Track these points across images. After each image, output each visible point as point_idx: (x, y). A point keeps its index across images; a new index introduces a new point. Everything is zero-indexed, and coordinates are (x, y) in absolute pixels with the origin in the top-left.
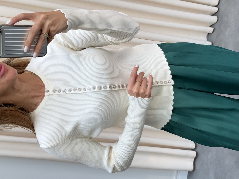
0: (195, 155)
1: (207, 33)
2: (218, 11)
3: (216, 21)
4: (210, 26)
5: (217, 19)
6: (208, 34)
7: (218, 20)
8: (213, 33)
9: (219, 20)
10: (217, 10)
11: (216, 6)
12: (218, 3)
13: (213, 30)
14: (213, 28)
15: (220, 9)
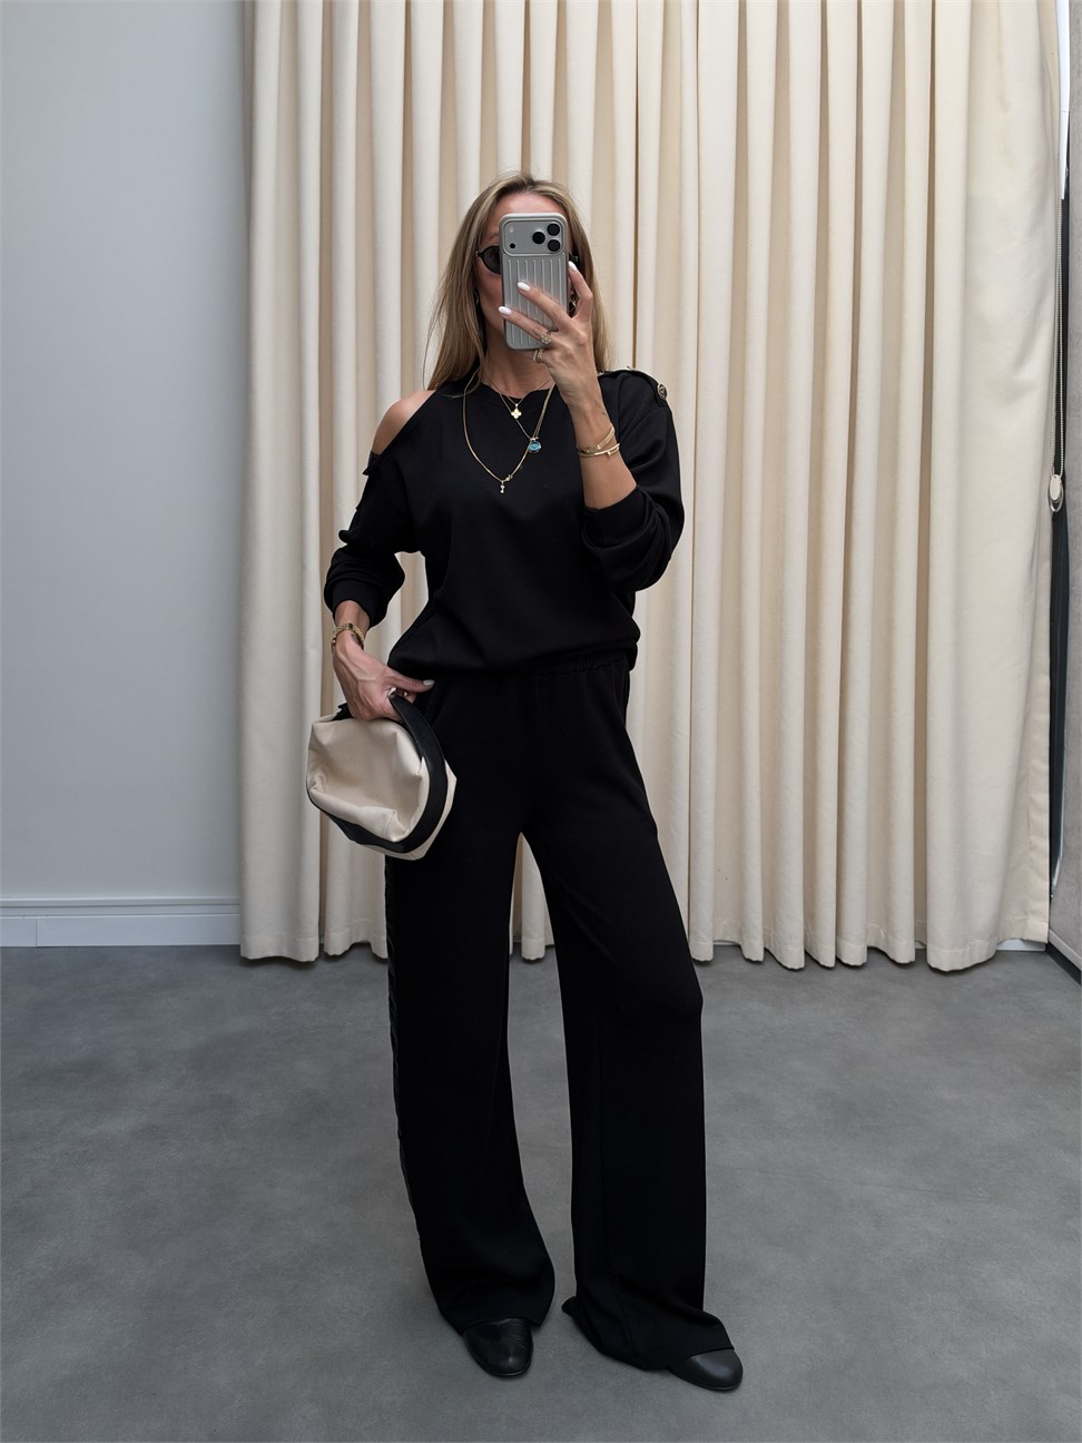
0: (304, 960)
1: (740, 943)
2: (824, 967)
3: (789, 967)
4: (766, 950)
5: (796, 968)
6: (739, 947)
7: (792, 970)
8: (743, 961)
9: (794, 974)
10: (827, 965)
11: (838, 960)
12: (852, 964)
13: (754, 959)
14: (761, 959)
15: (830, 972)
